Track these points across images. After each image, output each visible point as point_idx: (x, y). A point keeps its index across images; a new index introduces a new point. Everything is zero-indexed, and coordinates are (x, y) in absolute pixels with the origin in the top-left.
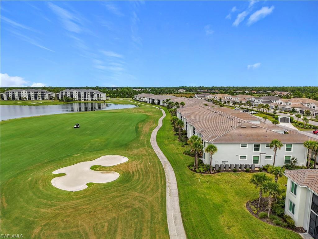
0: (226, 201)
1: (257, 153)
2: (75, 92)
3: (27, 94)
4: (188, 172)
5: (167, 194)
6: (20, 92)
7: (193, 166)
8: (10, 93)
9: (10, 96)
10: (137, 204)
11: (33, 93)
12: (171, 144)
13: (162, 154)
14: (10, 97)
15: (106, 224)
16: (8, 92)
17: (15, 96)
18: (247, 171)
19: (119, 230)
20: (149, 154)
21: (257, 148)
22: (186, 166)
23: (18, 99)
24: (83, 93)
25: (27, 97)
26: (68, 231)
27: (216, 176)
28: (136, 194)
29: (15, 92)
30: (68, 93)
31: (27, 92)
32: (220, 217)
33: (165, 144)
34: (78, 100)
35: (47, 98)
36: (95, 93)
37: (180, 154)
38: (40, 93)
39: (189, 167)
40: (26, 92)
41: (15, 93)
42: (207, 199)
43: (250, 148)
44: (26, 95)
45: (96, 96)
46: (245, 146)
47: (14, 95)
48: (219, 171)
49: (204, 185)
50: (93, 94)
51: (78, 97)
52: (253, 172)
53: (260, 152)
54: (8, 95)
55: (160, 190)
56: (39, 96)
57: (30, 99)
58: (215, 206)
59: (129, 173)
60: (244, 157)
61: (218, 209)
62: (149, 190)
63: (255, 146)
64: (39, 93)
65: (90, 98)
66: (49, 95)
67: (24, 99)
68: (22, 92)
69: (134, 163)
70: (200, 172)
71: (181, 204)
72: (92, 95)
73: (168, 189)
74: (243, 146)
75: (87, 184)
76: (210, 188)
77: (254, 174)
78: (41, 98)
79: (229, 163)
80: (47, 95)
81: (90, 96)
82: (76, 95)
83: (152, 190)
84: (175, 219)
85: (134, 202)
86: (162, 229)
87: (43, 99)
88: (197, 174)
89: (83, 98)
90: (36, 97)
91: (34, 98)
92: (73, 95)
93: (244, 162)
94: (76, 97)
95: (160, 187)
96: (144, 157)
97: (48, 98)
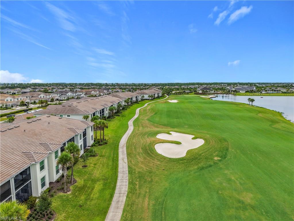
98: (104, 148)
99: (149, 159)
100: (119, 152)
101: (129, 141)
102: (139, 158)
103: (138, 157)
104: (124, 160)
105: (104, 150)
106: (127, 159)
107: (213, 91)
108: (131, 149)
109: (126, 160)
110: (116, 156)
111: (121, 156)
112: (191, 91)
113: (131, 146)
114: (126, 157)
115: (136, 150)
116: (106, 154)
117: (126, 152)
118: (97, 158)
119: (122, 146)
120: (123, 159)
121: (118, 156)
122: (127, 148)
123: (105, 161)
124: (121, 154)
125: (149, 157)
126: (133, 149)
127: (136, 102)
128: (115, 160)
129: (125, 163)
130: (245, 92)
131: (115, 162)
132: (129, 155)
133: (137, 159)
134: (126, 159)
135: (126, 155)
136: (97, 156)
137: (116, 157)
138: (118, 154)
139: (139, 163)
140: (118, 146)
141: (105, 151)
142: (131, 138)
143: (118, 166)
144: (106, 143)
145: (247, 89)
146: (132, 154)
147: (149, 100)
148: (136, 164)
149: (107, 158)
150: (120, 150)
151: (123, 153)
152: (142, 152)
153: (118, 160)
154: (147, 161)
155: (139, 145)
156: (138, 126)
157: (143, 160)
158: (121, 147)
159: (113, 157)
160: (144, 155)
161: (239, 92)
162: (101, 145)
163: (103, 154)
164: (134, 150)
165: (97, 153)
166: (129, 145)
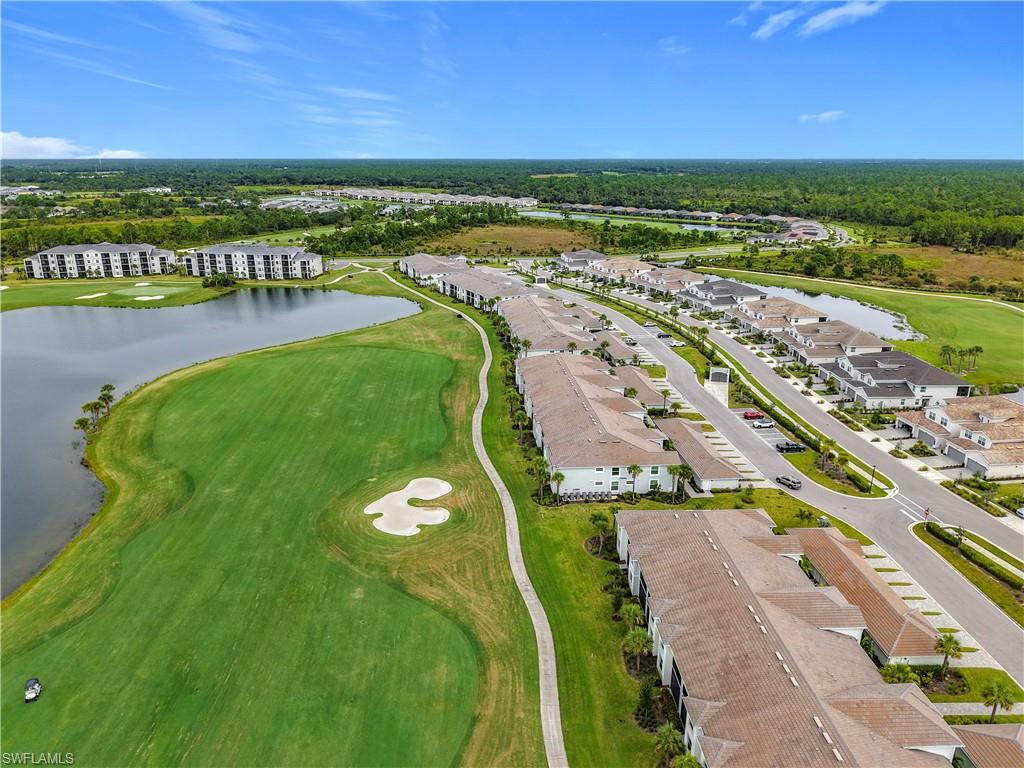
0: (566, 540)
1: (616, 478)
2: (239, 254)
3: (100, 261)
4: (531, 504)
5: (507, 534)
6: (81, 256)
7: (537, 495)
8: (53, 259)
9: (51, 266)
10: (479, 547)
11: (118, 258)
12: (507, 450)
13: (496, 474)
14: (51, 269)
15: (455, 565)
16: (46, 256)
17: (68, 266)
18: (602, 501)
19: (467, 568)
20: (477, 475)
21: (616, 471)
22: (529, 495)
23: (77, 275)
24: (261, 260)
25: (102, 267)
26: (422, 572)
27: (563, 509)
28: (475, 535)
29: (66, 257)
30: (217, 259)
31: (99, 255)
32: (557, 555)
33: (498, 452)
34: (248, 276)
35: (157, 268)
36: (292, 256)
37: (521, 473)
38: (137, 256)
39: (532, 496)
40: (96, 255)
41: (66, 259)
42: (548, 538)
43: (607, 472)
44: (97, 261)
45: (297, 265)
46: (601, 470)
47: (63, 263)
48: (568, 502)
49: (548, 522)
50: (289, 260)
51: (247, 269)
52: (608, 502)
53: (619, 476)
54: (47, 262)
55: (499, 530)
56: (135, 266)
57: (109, 274)
58: (555, 544)
59: (460, 509)
60: (601, 483)
61: (558, 547)
62: (487, 530)
63: (614, 469)
64: (134, 257)
65: (281, 272)
66: (163, 259)
67: (95, 275)
68: (85, 255)
69: (462, 494)
70: (545, 504)
71: (521, 544)
72: (285, 264)
73: (507, 528)
74: (598, 470)
75: (418, 526)
76: (553, 525)
77: (609, 505)
78: (140, 269)
79: (581, 492)
80: (156, 261)
81: (280, 266)
82: (240, 262)
83: (491, 529)
84: (517, 558)
85: (475, 544)
86: (506, 566)
87: (146, 273)
88: (541, 507)
89: (263, 273)
90: (125, 267)
91: (120, 270)
92: (234, 263)
93: (599, 489)
94: (241, 270)
95: (500, 526)
96: (472, 482)
97: (159, 270)
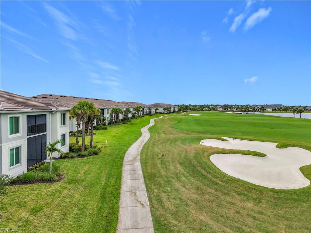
98: (88, 163)
99: (212, 191)
100: (123, 172)
101: (145, 151)
102: (184, 189)
103: (177, 185)
104: (138, 193)
105: (87, 167)
106: (147, 191)
107: (235, 109)
108: (155, 166)
109: (143, 196)
110: (113, 181)
111: (129, 182)
112: (209, 108)
113: (153, 158)
114: (144, 186)
115: (166, 167)
116: (89, 176)
117: (140, 172)
118: (55, 186)
119: (130, 158)
120: (134, 192)
121: (120, 183)
122: (144, 163)
123: (77, 196)
124: (129, 176)
125: (208, 186)
126: (159, 166)
127: (148, 114)
128: (111, 193)
129: (142, 205)
130: (272, 110)
131: (107, 200)
132: (149, 179)
133: (177, 190)
134: (143, 190)
135: (142, 180)
136: (59, 180)
137: (114, 186)
138: (119, 177)
139: (187, 205)
140: (122, 158)
141: (88, 169)
142: (148, 146)
143: (117, 219)
144: (95, 153)
145: (274, 107)
146: (159, 177)
147: (163, 113)
148: (181, 208)
149: (86, 188)
150: (127, 168)
151: (135, 173)
152: (183, 171)
153: (119, 193)
154: (208, 197)
155: (170, 156)
156: (158, 133)
157: (197, 196)
158: (129, 162)
159: (106, 183)
160: (193, 181)
161: (265, 110)
162: (84, 156)
163: (78, 177)
164: (162, 168)
165: (62, 173)
166: (146, 156)
